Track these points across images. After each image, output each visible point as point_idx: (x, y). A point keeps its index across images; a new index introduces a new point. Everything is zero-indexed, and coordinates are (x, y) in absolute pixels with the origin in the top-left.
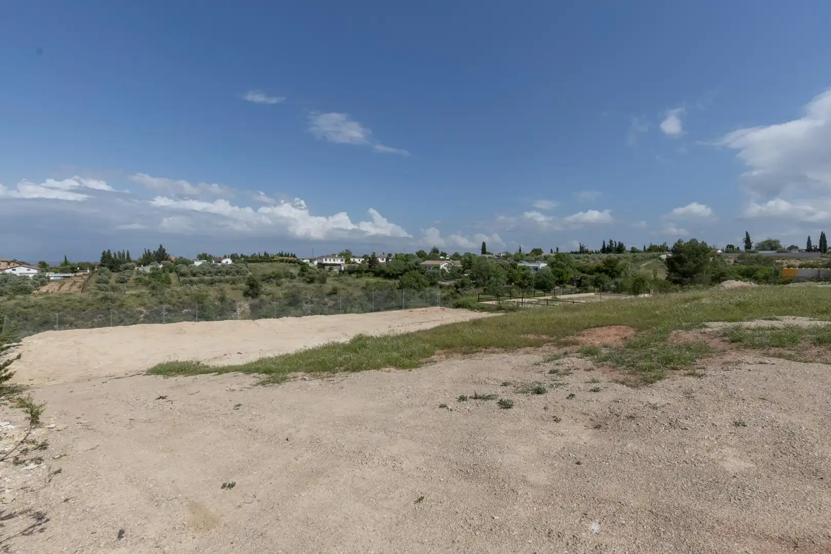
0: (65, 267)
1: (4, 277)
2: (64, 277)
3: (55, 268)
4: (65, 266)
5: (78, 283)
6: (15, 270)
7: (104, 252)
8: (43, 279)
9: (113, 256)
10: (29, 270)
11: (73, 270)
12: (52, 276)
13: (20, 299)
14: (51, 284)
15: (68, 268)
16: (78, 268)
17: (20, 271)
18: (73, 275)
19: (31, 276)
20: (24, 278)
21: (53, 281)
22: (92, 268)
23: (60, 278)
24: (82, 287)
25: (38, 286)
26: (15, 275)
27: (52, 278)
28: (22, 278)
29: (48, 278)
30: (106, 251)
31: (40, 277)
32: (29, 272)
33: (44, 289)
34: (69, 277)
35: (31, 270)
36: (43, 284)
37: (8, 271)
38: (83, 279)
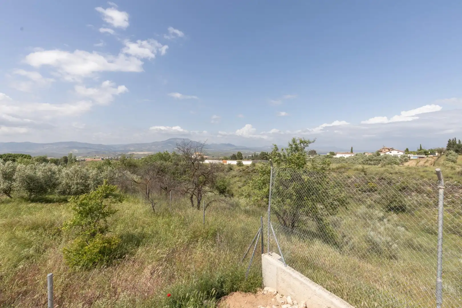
0: (420, 152)
1: (385, 156)
2: (419, 157)
3: (414, 152)
4: (420, 150)
5: (430, 162)
6: (391, 152)
7: (450, 140)
8: (406, 157)
9: (457, 143)
10: (399, 152)
11: (426, 153)
12: (412, 156)
13: (389, 168)
14: (411, 161)
15: (423, 152)
16: (429, 152)
17: (394, 153)
18: (426, 156)
19: (399, 156)
20: (396, 157)
21: (412, 159)
22: (440, 151)
23: (417, 158)
24: (433, 164)
25: (403, 162)
26: (391, 155)
27: (411, 158)
28: (394, 157)
29: (409, 157)
30: (451, 139)
31: (404, 156)
32: (398, 154)
33: (406, 164)
34: (423, 157)
35: (400, 152)
36: (406, 161)
37: (387, 153)
38: (433, 159)
